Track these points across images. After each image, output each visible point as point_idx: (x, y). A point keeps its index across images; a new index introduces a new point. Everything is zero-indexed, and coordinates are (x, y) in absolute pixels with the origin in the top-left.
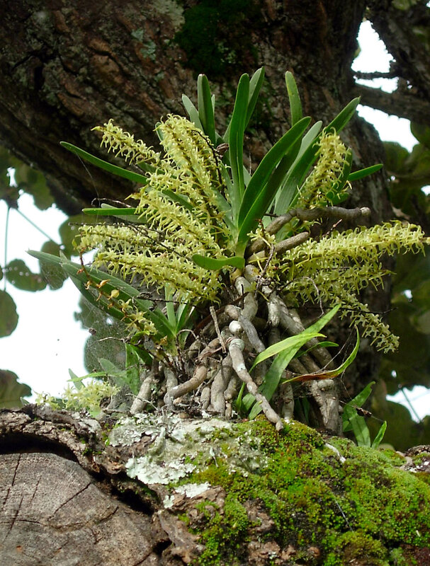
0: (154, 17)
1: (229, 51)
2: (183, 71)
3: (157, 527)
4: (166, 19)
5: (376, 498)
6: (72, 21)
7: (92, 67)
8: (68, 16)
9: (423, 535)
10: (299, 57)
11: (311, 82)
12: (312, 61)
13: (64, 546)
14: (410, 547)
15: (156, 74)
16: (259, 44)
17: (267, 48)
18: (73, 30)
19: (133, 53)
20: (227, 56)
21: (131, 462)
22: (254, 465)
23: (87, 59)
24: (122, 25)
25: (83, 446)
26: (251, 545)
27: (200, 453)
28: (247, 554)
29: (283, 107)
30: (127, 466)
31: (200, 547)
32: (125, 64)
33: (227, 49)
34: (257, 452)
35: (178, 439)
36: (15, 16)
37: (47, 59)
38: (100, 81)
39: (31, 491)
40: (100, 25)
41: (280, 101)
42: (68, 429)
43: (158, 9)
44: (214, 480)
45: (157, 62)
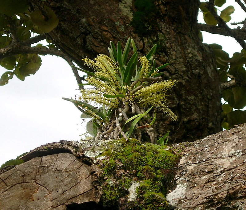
0: (123, 17)
1: (149, 26)
2: (134, 34)
3: (92, 168)
4: (127, 17)
5: (153, 156)
6: (94, 21)
7: (102, 36)
8: (93, 19)
9: (166, 166)
10: (175, 26)
11: (181, 34)
12: (180, 27)
13: (68, 176)
14: (162, 169)
15: (125, 36)
16: (160, 23)
17: (163, 24)
18: (95, 24)
19: (116, 30)
20: (149, 28)
21: (86, 152)
22: (119, 150)
23: (100, 33)
24: (112, 21)
25: (74, 150)
26: (117, 171)
27: (104, 148)
28: (115, 173)
29: (170, 44)
30: (85, 153)
31: (102, 172)
32: (114, 34)
33: (148, 25)
34: (120, 147)
35: (99, 145)
36: (75, 21)
37: (87, 35)
38: (106, 40)
39: (60, 163)
40: (104, 21)
41: (169, 42)
42: (71, 146)
43: (124, 14)
44: (107, 155)
45: (125, 32)
